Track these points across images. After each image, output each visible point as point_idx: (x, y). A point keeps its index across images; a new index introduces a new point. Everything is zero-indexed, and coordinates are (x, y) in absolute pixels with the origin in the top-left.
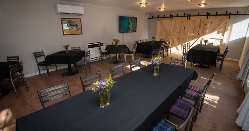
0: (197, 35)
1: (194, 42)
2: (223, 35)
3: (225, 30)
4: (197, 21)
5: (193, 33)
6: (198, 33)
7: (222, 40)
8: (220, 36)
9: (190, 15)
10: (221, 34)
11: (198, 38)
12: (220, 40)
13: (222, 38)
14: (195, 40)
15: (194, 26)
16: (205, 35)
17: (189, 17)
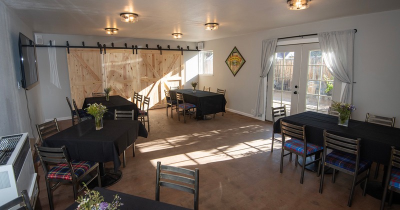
0: (152, 78)
1: (150, 89)
2: (180, 75)
3: (181, 69)
4: (148, 58)
5: (146, 75)
6: (154, 75)
7: (180, 81)
8: (176, 77)
9: (136, 46)
10: (178, 74)
11: (155, 83)
12: (178, 82)
13: (179, 78)
14: (151, 86)
15: (146, 65)
16: (162, 76)
17: (135, 50)
